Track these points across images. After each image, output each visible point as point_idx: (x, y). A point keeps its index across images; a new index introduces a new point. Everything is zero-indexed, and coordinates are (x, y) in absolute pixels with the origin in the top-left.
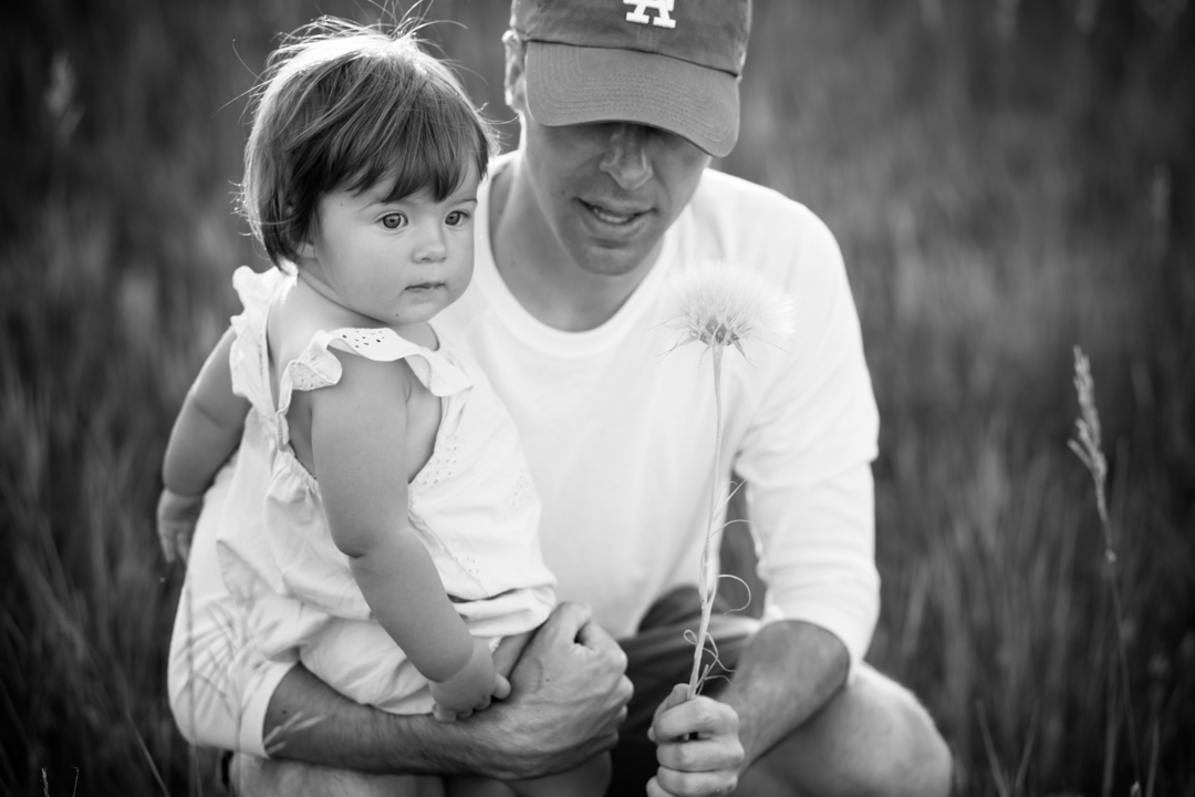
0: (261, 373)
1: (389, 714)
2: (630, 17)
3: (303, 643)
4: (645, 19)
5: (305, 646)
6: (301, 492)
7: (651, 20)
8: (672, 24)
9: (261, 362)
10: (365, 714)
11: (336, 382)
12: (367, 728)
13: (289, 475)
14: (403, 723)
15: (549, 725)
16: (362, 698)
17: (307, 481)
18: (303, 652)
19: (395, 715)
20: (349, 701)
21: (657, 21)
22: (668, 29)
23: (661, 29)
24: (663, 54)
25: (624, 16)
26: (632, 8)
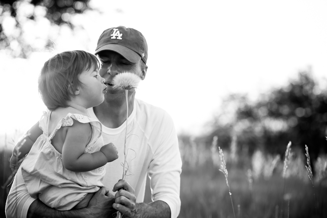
0: (47, 123)
1: (59, 211)
2: (112, 38)
3: (40, 192)
4: (115, 38)
5: (40, 193)
6: (50, 152)
7: (116, 38)
8: (121, 39)
9: (47, 121)
10: (53, 211)
11: (71, 125)
12: (53, 214)
13: (48, 148)
14: (62, 213)
15: (98, 214)
16: (52, 206)
17: (53, 150)
18: (39, 195)
19: (60, 211)
20: (49, 207)
21: (118, 38)
22: (120, 40)
23: (118, 40)
24: (119, 44)
25: (111, 38)
26: (112, 36)
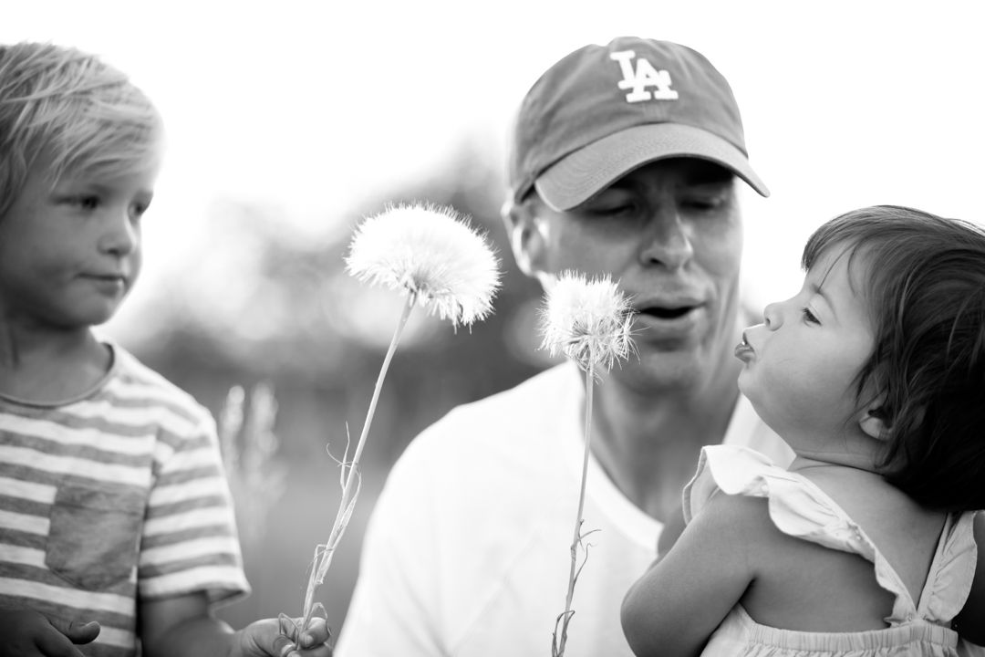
2: (631, 98)
4: (647, 96)
7: (653, 95)
8: (674, 95)
21: (658, 95)
22: (671, 101)
23: (665, 101)
24: (673, 122)
25: (625, 99)
26: (630, 90)
